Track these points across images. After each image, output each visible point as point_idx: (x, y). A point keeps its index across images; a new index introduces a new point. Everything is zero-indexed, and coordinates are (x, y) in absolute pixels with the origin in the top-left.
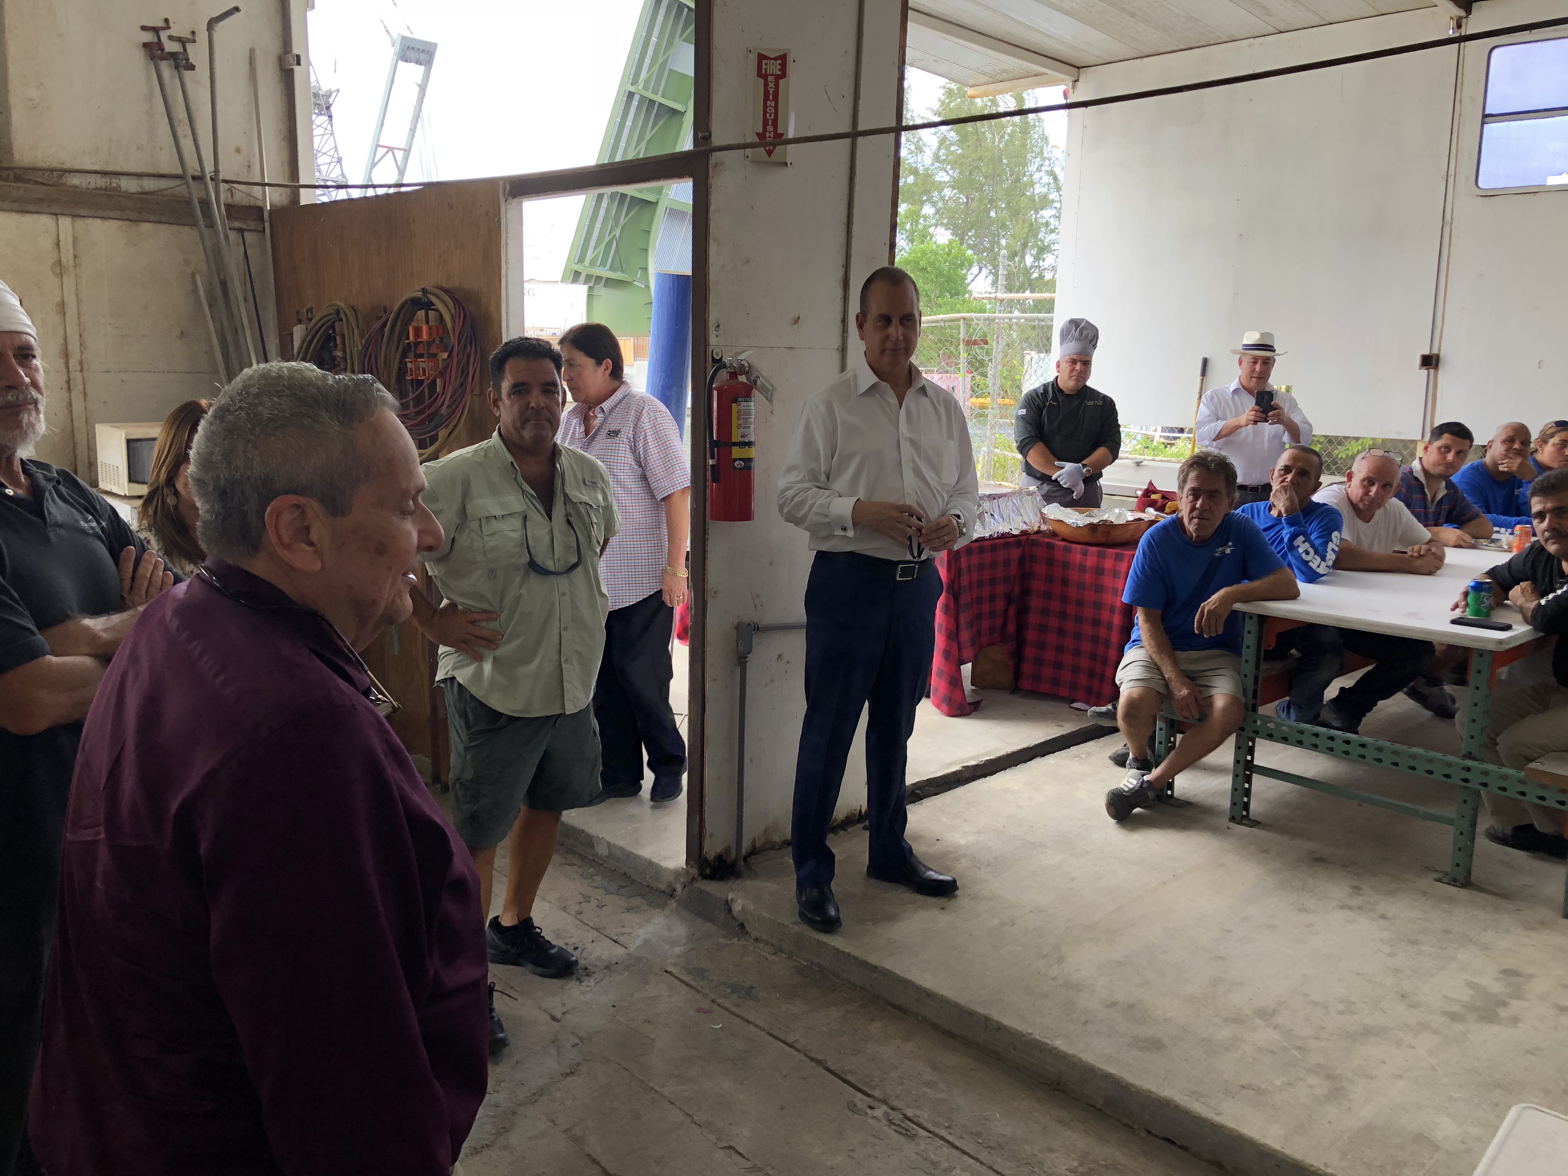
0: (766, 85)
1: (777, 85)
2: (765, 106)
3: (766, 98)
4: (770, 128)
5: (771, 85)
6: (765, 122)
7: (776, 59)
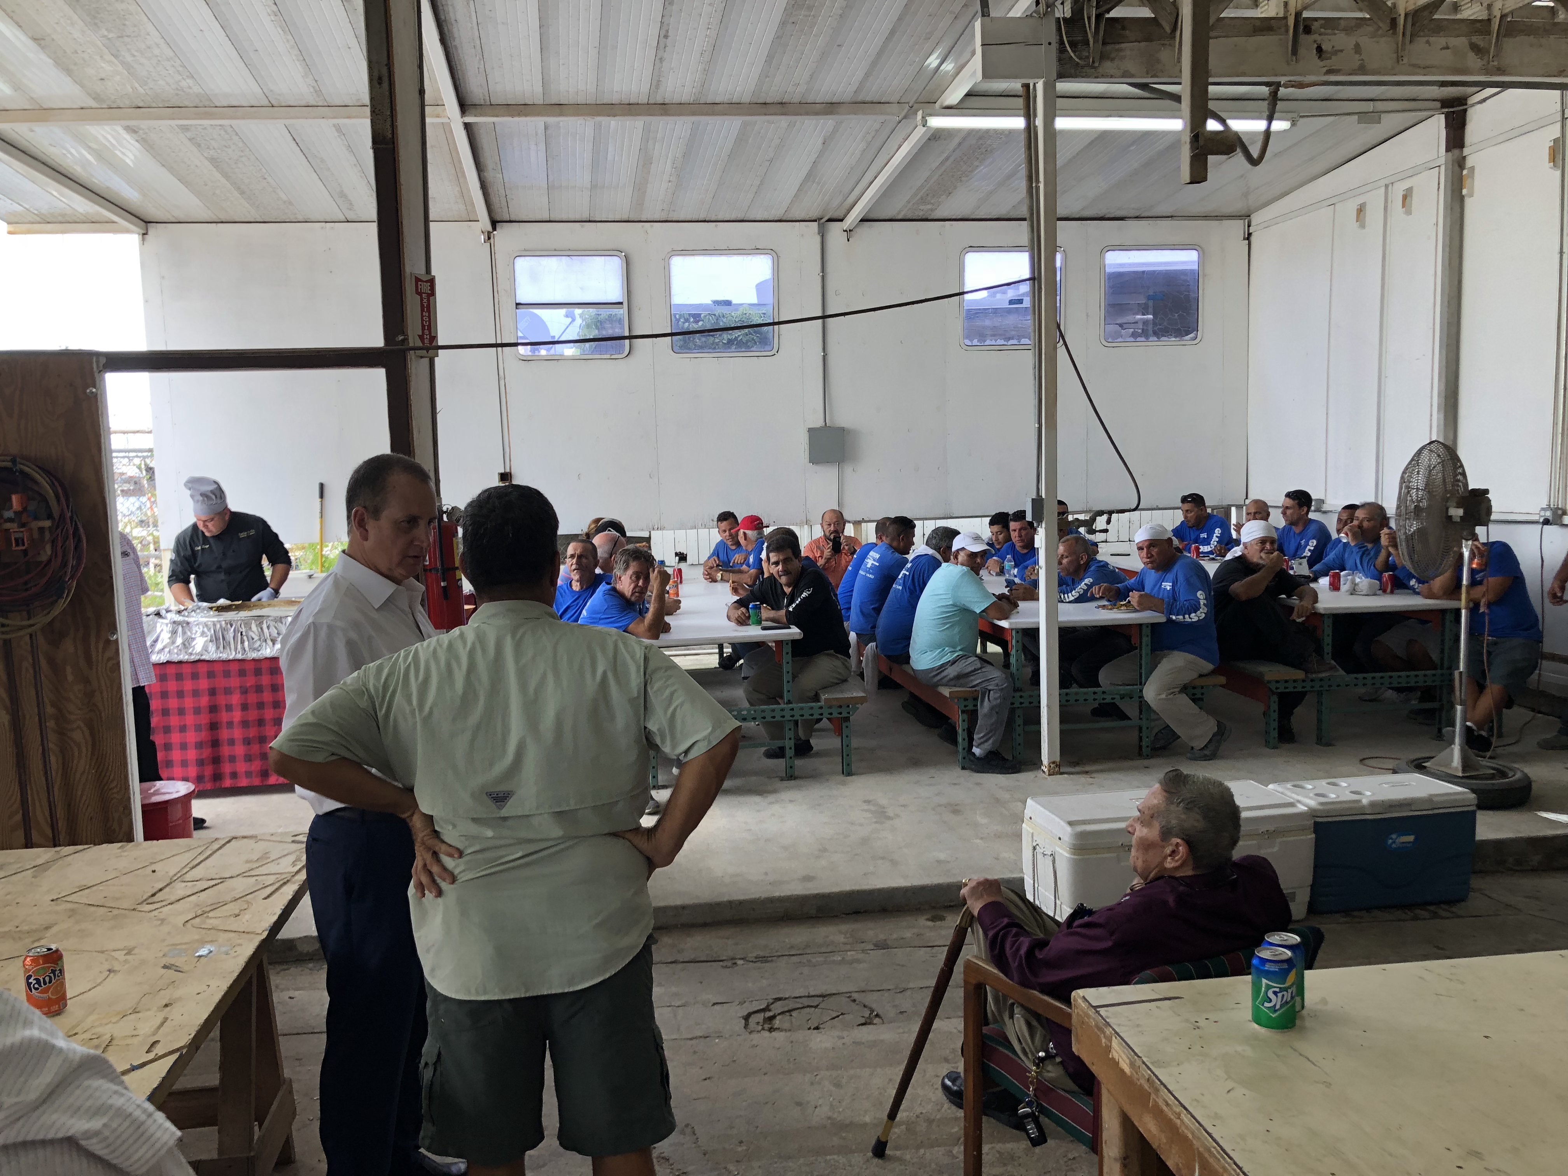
0: (422, 300)
1: (429, 301)
2: (422, 316)
3: (422, 311)
4: (426, 332)
5: (425, 300)
6: (423, 327)
7: (426, 282)
